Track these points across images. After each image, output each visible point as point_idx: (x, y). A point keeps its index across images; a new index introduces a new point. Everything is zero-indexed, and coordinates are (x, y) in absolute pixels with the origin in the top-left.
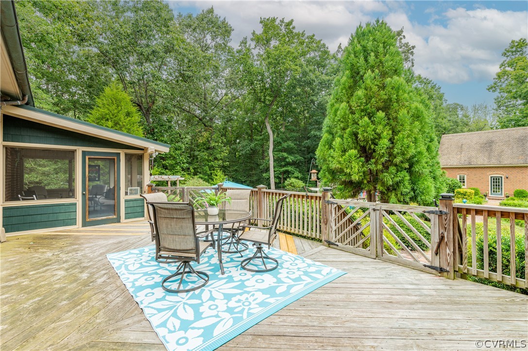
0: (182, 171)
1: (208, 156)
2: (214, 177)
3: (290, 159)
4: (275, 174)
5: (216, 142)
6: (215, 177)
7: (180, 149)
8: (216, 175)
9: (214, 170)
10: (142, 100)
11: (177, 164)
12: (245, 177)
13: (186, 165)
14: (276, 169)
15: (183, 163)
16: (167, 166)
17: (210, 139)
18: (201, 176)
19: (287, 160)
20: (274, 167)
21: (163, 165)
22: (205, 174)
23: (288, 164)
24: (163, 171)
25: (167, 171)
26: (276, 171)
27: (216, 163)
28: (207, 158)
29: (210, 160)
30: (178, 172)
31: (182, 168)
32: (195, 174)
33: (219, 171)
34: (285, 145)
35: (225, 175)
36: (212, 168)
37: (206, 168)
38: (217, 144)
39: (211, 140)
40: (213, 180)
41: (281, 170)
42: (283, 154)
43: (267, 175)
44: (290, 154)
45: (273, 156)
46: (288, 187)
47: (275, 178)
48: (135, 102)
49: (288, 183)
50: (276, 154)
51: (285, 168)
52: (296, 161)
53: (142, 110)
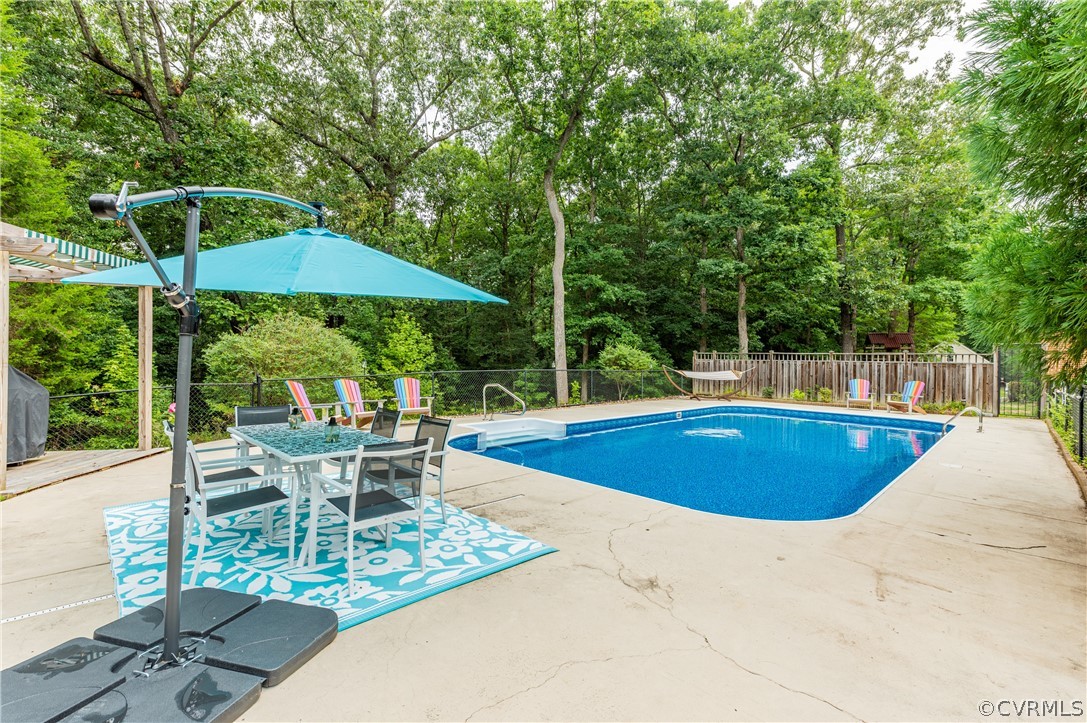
2: (391, 334)
3: (612, 292)
4: (567, 336)
6: (394, 334)
8: (398, 330)
10: (148, 71)
14: (572, 322)
19: (604, 296)
20: (566, 317)
23: (606, 307)
26: (571, 327)
33: (406, 319)
34: (596, 255)
40: (386, 344)
41: (583, 323)
42: (591, 280)
43: (547, 337)
44: (613, 280)
45: (565, 284)
46: (607, 369)
47: (567, 345)
48: (123, 72)
49: (609, 356)
50: (574, 280)
51: (595, 320)
52: (627, 301)
53: (149, 103)
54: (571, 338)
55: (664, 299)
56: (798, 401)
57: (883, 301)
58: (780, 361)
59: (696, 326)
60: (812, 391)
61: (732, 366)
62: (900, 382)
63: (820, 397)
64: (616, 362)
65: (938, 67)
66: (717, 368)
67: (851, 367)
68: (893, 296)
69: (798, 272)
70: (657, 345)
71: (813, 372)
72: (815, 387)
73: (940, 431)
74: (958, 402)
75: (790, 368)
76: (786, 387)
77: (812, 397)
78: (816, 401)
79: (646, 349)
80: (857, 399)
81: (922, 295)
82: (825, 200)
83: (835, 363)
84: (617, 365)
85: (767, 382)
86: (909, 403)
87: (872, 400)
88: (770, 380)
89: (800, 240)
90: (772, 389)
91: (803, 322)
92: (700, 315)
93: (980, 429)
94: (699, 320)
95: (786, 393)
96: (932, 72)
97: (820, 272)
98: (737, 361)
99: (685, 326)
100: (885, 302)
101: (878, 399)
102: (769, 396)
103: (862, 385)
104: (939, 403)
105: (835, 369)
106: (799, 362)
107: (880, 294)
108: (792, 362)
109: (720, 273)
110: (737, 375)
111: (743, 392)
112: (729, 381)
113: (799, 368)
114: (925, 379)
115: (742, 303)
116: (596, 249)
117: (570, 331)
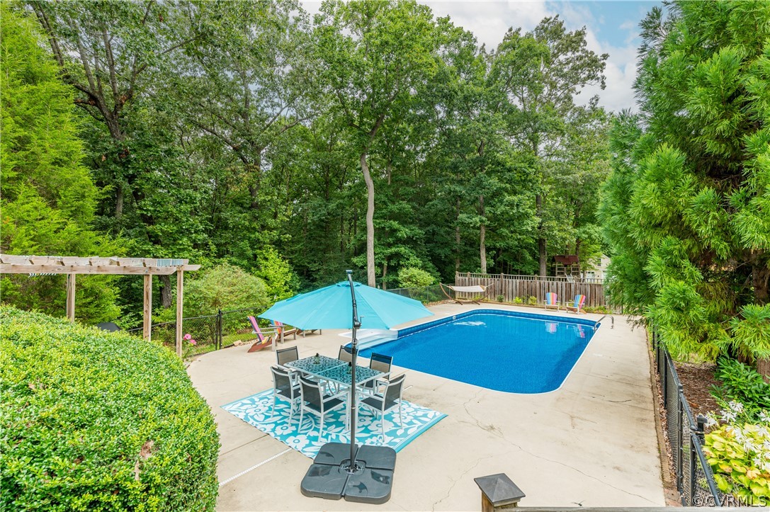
0: (194, 248)
1: (250, 221)
2: (262, 262)
3: (404, 232)
4: (375, 259)
5: (267, 194)
6: (265, 262)
7: (192, 201)
8: (266, 259)
9: (260, 248)
10: (100, 87)
11: (181, 232)
12: (315, 262)
13: (202, 237)
14: (378, 250)
15: (196, 232)
16: (157, 236)
17: (255, 186)
18: (234, 259)
19: (399, 235)
20: (375, 246)
21: (148, 233)
22: (242, 255)
23: (401, 241)
24: (148, 247)
25: (158, 247)
26: (378, 254)
27: (265, 236)
28: (247, 223)
29: (254, 228)
30: (183, 250)
31: (194, 241)
32: (220, 255)
33: (271, 250)
34: (394, 208)
35: (284, 259)
36: (255, 244)
37: (245, 245)
38: (270, 198)
39: (257, 189)
40: (257, 267)
41: (386, 251)
42: (391, 224)
43: (362, 259)
44: (404, 223)
45: (374, 226)
46: (404, 284)
47: (375, 265)
48: (84, 89)
49: (405, 276)
50: (379, 223)
51: (394, 250)
52: (413, 237)
53: (100, 108)
54: (378, 261)
55: (434, 233)
56: (518, 304)
57: (562, 238)
58: (507, 279)
59: (454, 251)
60: (525, 298)
61: (479, 283)
62: (573, 294)
63: (530, 302)
64: (409, 279)
65: (591, 103)
66: (471, 284)
67: (546, 284)
68: (568, 236)
69: (516, 223)
70: (431, 264)
71: (526, 287)
72: (527, 295)
73: (594, 326)
74: (602, 306)
75: (513, 283)
76: (510, 295)
77: (525, 302)
78: (527, 304)
79: (424, 268)
80: (551, 305)
81: (584, 235)
82: (530, 181)
83: (538, 282)
84: (410, 281)
85: (500, 292)
86: (578, 308)
87: (559, 305)
88: (502, 290)
89: (517, 205)
90: (503, 296)
91: (517, 249)
92: (456, 244)
93: (612, 326)
94: (455, 247)
95: (510, 299)
96: (588, 105)
97: (528, 224)
98: (482, 279)
99: (447, 251)
100: (564, 239)
101: (561, 304)
102: (501, 301)
103: (553, 296)
104: (593, 307)
105: (538, 285)
106: (518, 281)
107: (561, 234)
108: (514, 280)
109: (471, 223)
110: (483, 289)
111: (486, 298)
112: (478, 293)
113: (518, 284)
114: (586, 294)
115: (483, 240)
116: (393, 203)
117: (377, 257)
